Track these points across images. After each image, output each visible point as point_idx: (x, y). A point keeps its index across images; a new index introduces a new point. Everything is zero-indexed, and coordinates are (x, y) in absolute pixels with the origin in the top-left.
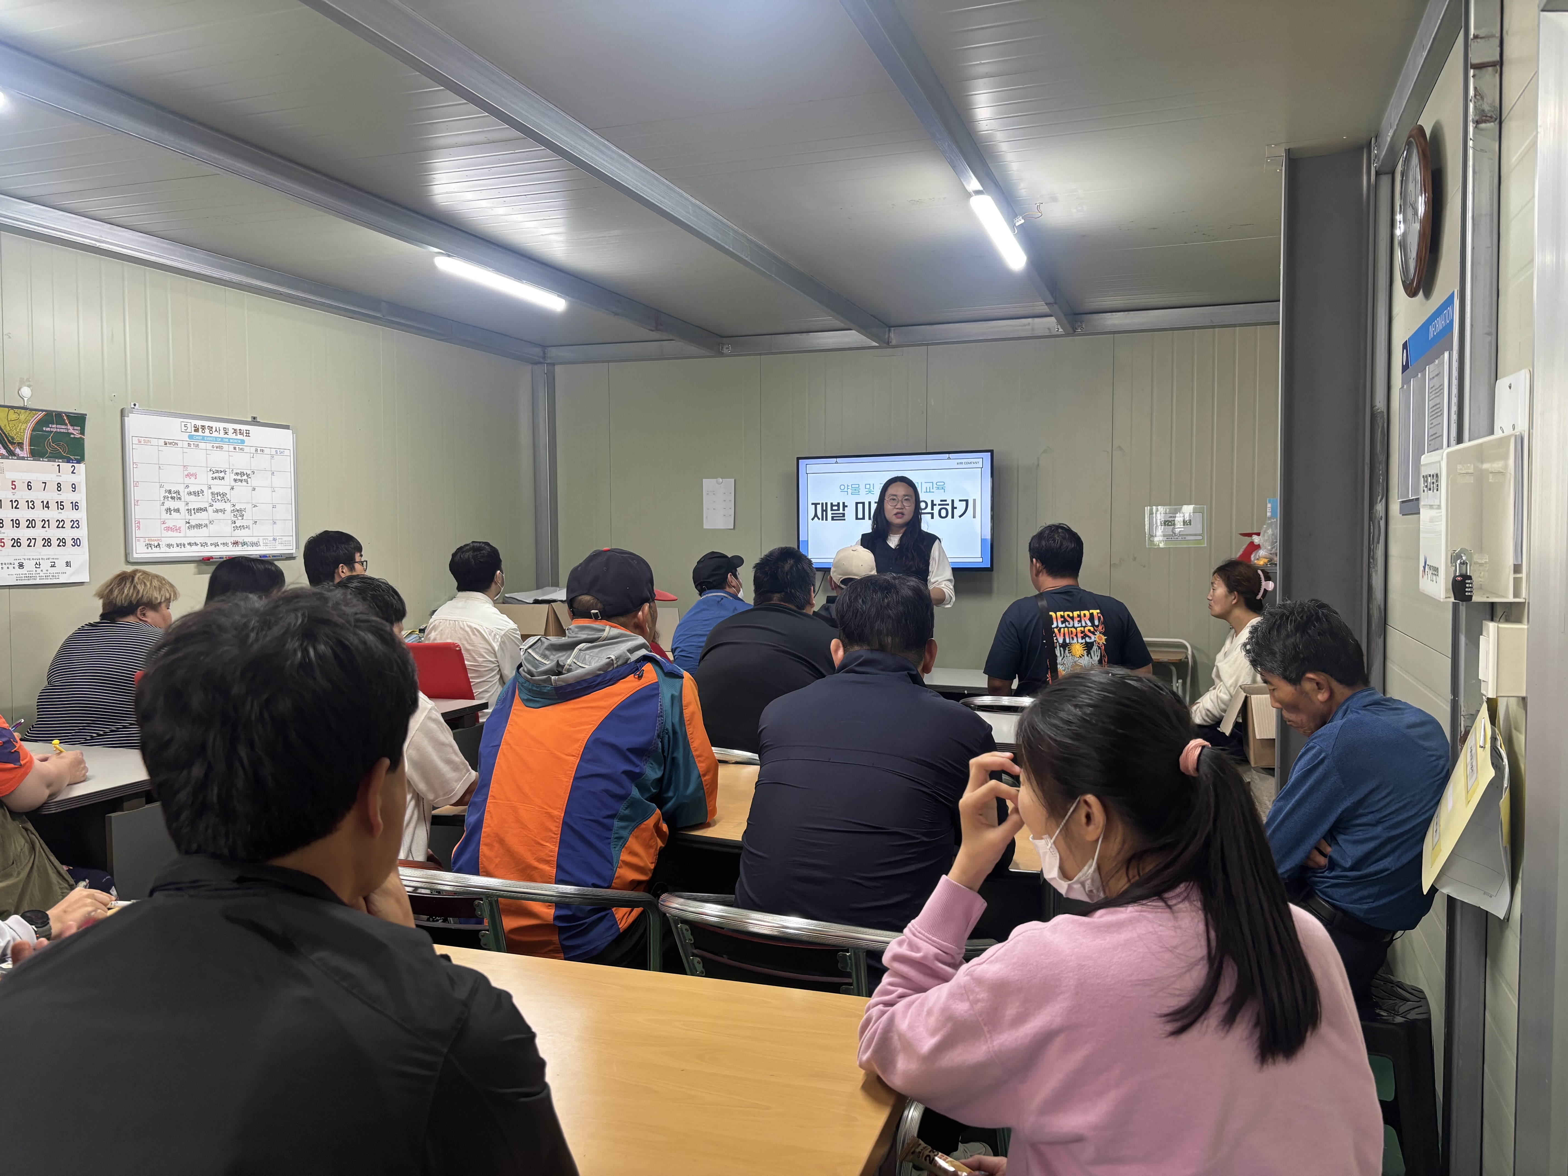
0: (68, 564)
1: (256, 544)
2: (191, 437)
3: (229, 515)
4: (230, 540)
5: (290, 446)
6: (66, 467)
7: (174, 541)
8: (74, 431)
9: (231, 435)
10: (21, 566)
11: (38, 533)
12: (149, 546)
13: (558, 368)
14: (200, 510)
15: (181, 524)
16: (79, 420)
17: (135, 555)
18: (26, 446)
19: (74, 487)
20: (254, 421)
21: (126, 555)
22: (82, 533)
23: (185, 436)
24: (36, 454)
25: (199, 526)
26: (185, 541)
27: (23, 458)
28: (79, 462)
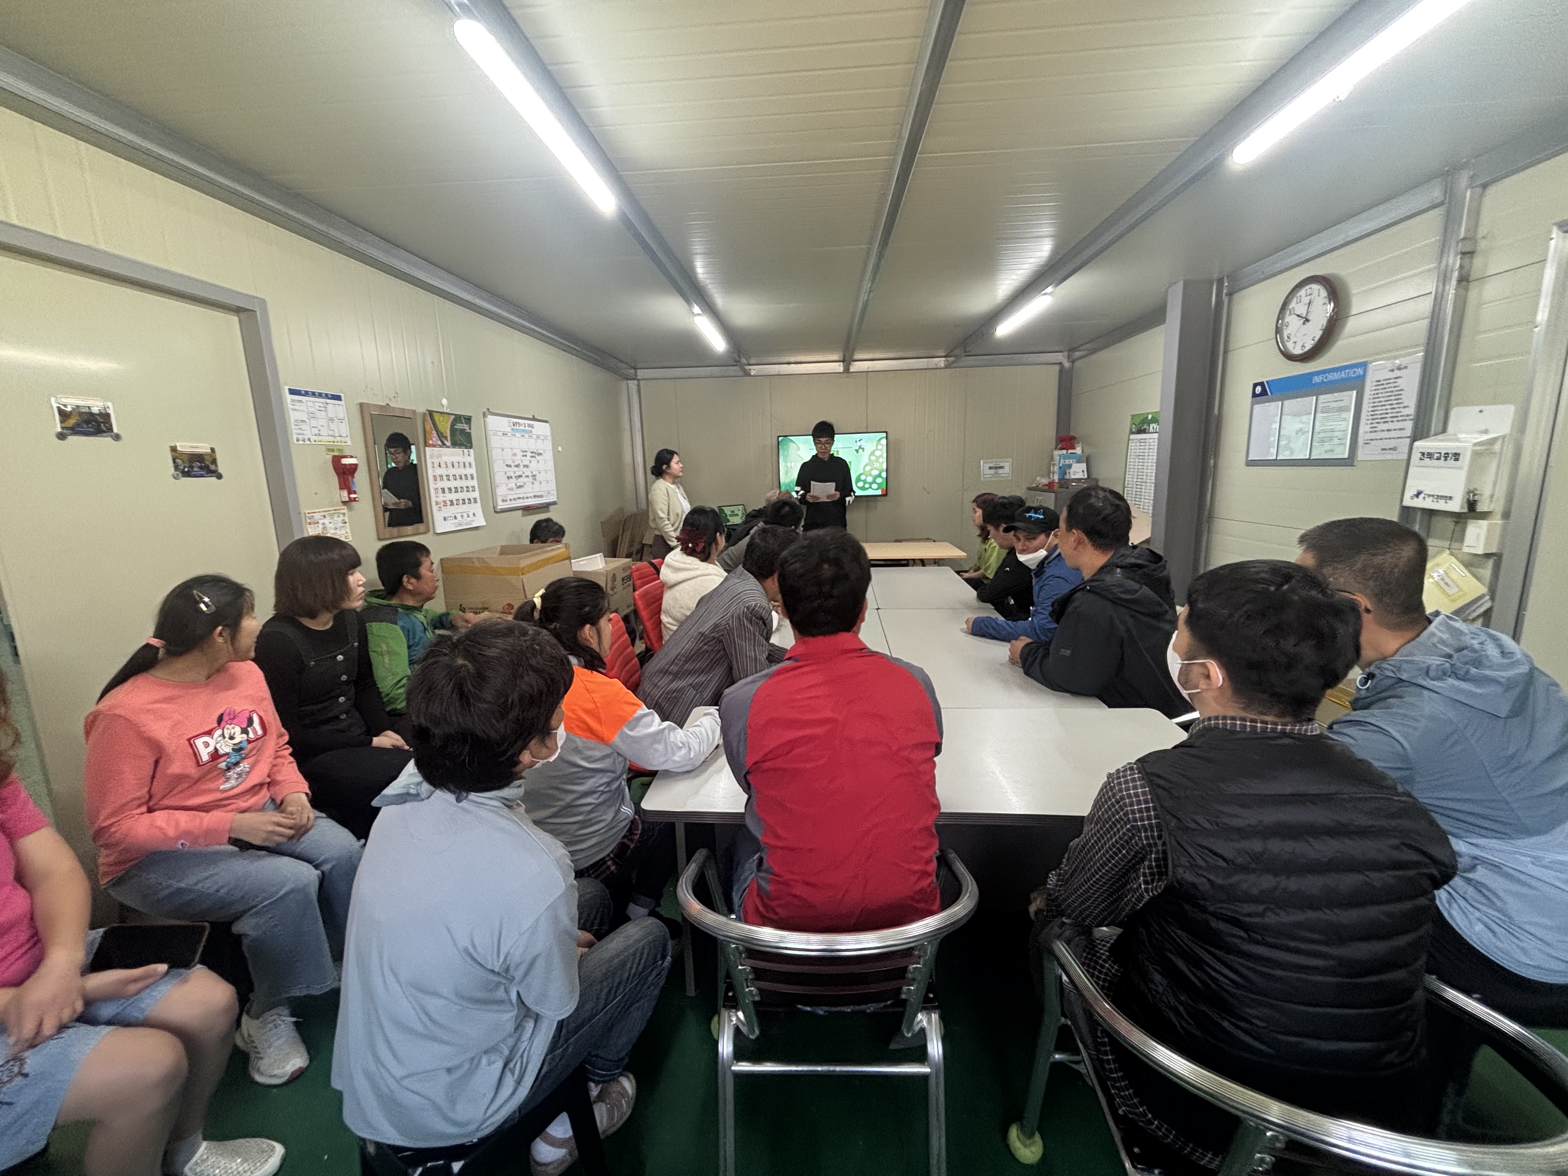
0: (474, 515)
1: (542, 496)
2: (512, 429)
3: (531, 479)
4: (532, 495)
5: (549, 434)
6: (466, 451)
7: (512, 497)
8: (466, 427)
9: (527, 428)
10: (455, 518)
11: (460, 496)
12: (503, 500)
13: (642, 382)
14: (520, 476)
15: (513, 485)
16: (468, 420)
17: (499, 507)
18: (449, 438)
19: (470, 464)
20: (534, 419)
21: (494, 507)
22: (476, 494)
23: (509, 429)
24: (455, 444)
25: (520, 487)
26: (516, 496)
27: (448, 447)
28: (471, 447)
